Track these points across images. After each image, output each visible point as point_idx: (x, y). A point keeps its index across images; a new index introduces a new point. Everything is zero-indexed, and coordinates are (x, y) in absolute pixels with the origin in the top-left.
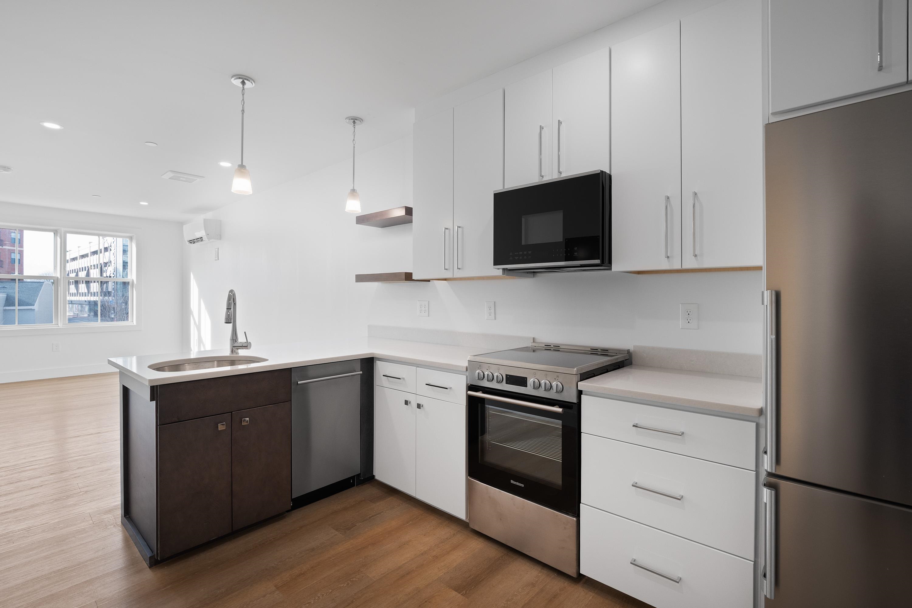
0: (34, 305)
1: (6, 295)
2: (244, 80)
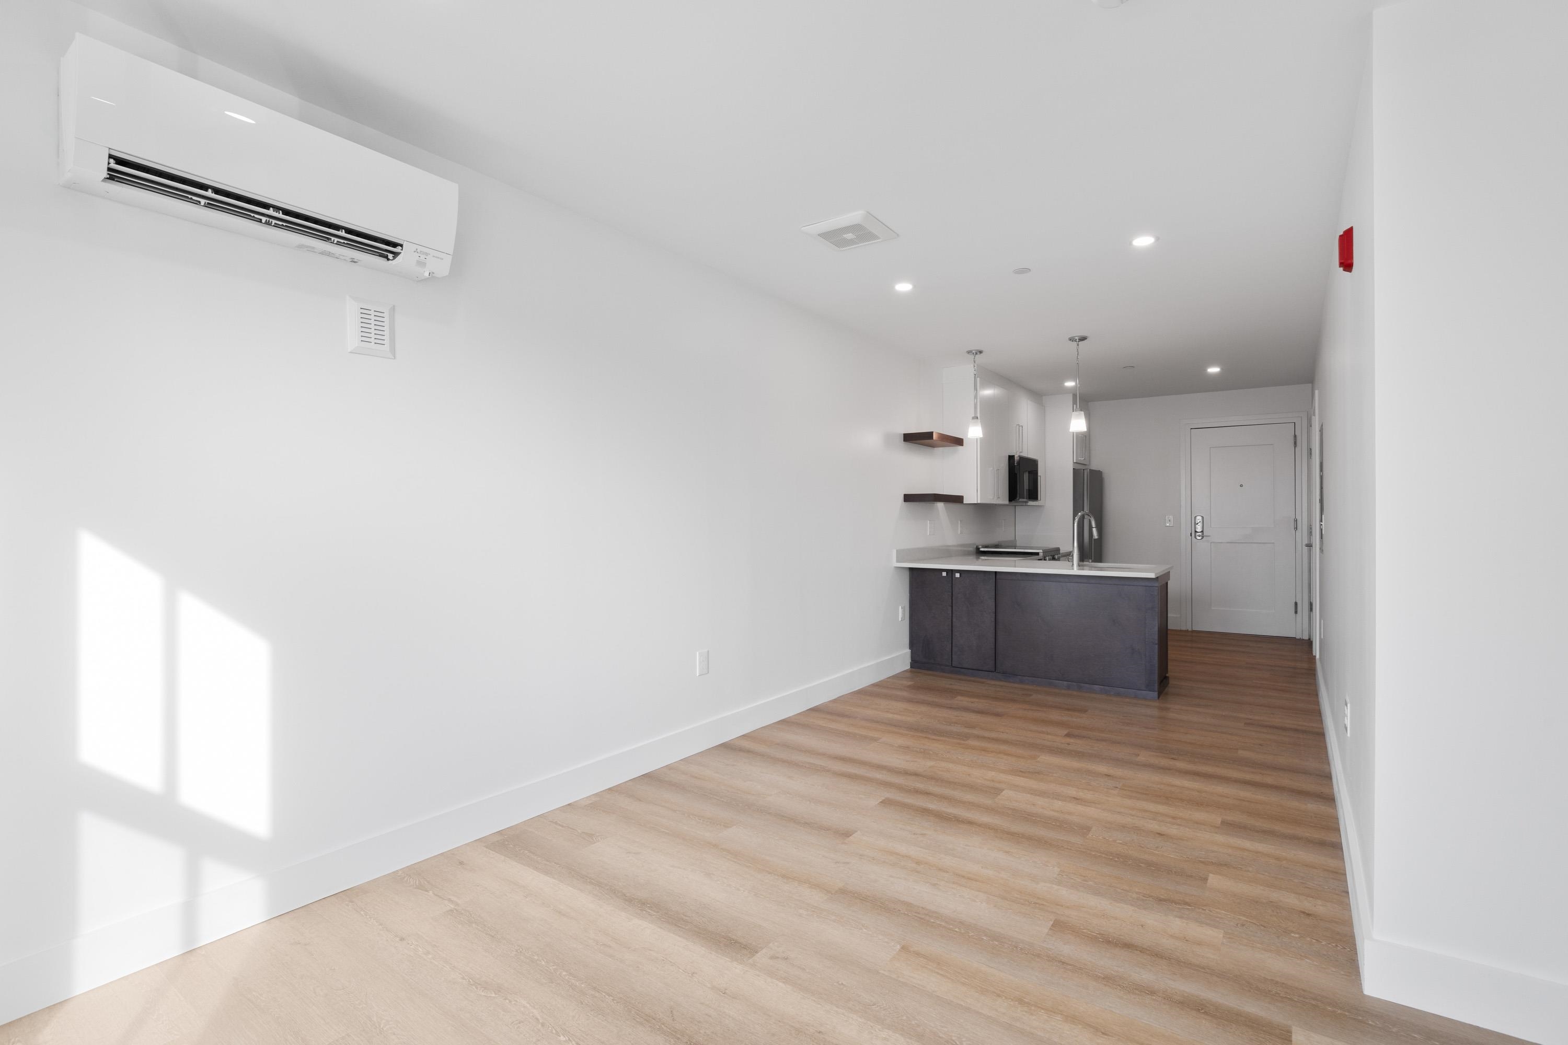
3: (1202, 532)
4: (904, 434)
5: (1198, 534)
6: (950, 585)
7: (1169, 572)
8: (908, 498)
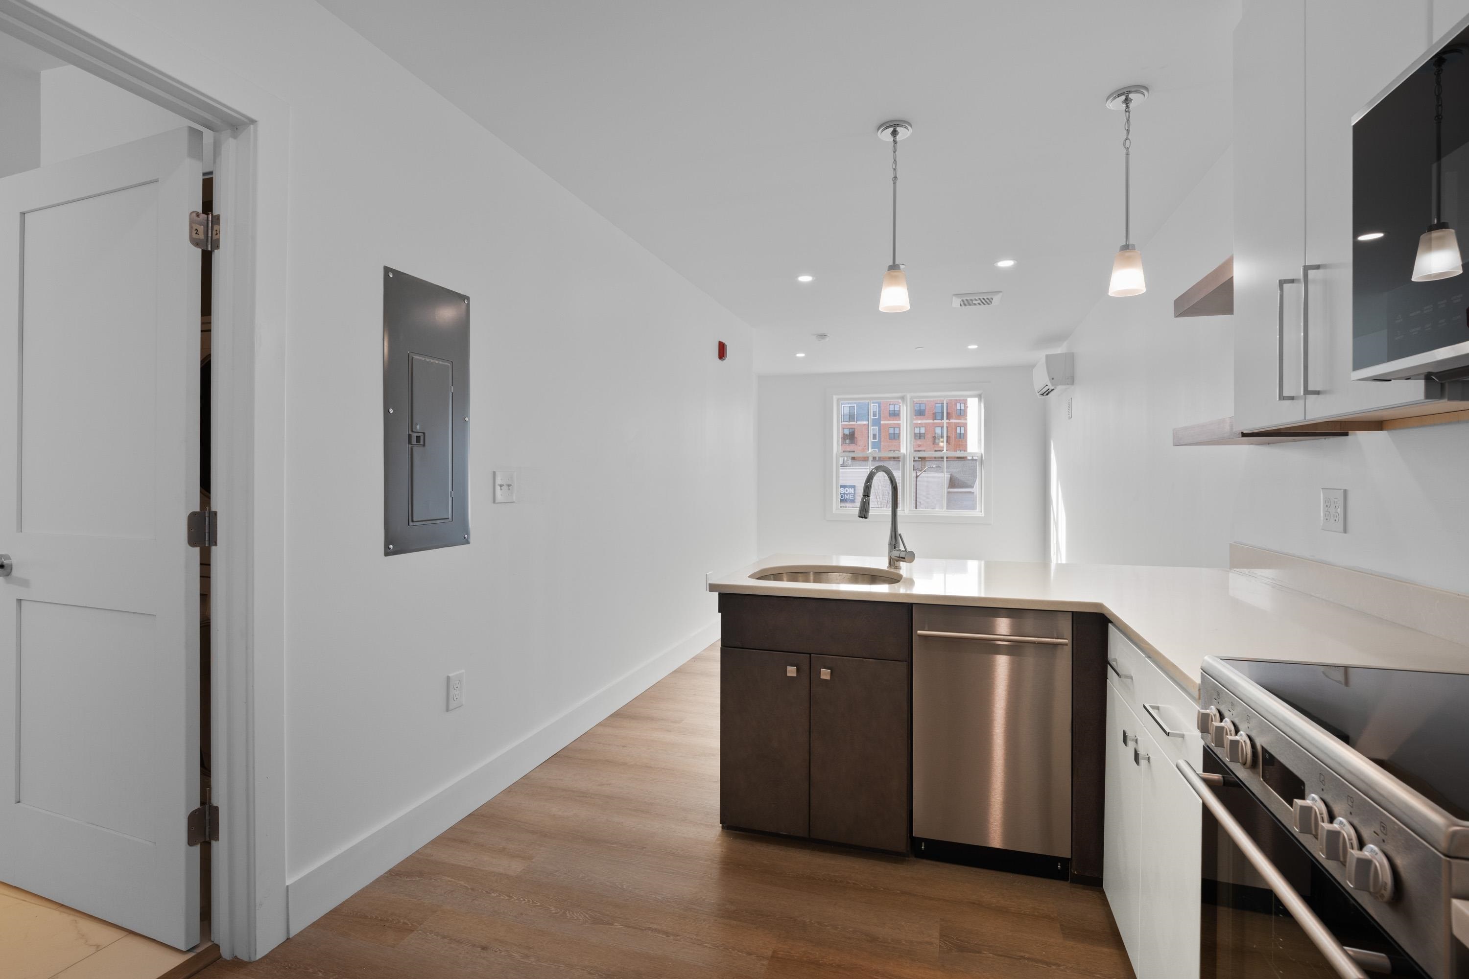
0: (973, 487)
1: (949, 476)
2: (894, 126)
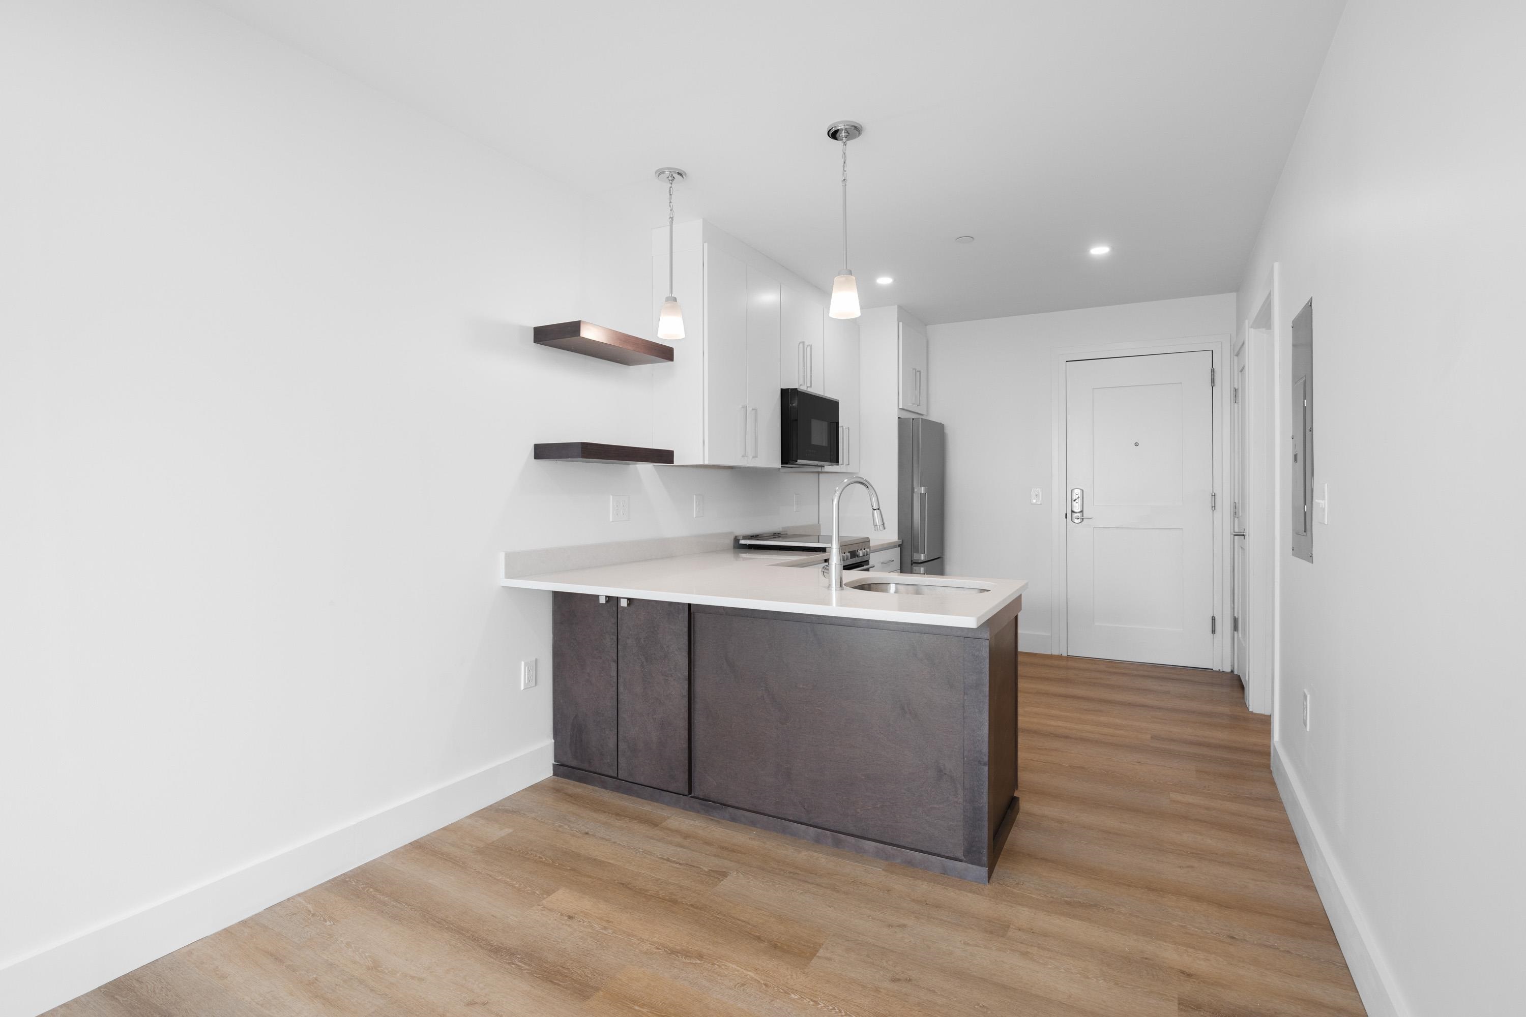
3: (1082, 511)
4: (535, 329)
5: (1075, 515)
6: (615, 620)
7: (1021, 595)
8: (542, 452)
